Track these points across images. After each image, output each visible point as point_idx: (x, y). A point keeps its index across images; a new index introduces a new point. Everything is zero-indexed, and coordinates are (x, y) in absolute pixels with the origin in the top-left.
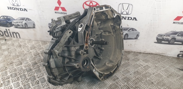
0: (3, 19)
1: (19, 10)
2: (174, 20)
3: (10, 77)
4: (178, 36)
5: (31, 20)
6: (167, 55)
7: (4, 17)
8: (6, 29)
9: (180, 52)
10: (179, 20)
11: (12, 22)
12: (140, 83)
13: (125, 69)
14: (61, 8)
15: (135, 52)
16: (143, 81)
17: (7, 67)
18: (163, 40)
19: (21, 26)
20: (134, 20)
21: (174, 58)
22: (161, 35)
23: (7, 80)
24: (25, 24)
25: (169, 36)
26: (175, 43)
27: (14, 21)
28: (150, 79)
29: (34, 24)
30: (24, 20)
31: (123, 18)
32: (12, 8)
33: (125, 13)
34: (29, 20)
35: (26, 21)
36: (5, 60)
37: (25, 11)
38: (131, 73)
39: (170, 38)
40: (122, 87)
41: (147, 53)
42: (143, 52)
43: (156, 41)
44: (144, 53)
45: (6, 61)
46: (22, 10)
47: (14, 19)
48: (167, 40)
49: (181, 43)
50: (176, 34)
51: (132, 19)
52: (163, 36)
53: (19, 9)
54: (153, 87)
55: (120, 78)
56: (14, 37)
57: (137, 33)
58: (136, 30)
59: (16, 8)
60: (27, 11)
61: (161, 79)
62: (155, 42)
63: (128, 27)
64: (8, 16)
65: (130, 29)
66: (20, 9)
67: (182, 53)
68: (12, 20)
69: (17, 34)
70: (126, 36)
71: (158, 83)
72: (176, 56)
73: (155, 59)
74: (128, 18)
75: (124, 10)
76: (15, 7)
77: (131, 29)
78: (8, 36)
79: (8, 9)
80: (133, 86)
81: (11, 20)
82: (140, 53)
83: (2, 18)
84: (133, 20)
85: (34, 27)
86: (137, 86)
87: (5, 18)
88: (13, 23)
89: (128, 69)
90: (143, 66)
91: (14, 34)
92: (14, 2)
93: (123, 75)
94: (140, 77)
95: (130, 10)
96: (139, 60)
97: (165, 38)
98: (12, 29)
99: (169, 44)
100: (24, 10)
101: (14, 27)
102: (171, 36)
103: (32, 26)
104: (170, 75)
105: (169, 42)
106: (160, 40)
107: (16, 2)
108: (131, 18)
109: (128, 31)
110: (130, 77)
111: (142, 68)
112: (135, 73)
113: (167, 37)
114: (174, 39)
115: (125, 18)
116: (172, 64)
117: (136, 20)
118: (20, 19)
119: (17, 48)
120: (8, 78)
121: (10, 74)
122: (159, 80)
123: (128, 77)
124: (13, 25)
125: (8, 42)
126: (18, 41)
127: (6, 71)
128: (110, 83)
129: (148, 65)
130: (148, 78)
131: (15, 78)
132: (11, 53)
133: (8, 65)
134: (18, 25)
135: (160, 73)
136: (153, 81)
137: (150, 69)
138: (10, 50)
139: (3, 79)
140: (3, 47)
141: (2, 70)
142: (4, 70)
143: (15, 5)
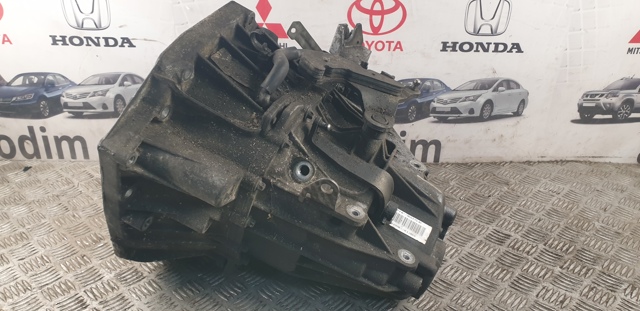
0: (24, 85)
1: (98, 45)
2: (631, 42)
3: (119, 284)
6: (607, 160)
7: (30, 80)
8: (31, 129)
11: (61, 95)
12: (583, 239)
13: (514, 208)
14: (269, 25)
15: (511, 162)
16: (587, 233)
17: (88, 253)
18: (598, 109)
19: (100, 110)
20: (514, 50)
21: (630, 165)
22: (592, 96)
23: (111, 295)
24: (118, 97)
25: (615, 95)
26: (633, 115)
27: (70, 91)
28: (603, 225)
30: (114, 83)
31: (480, 48)
32: (71, 39)
33: (486, 30)
34: (134, 82)
35: (122, 88)
36: (63, 232)
37: (126, 45)
38: (537, 216)
39: (616, 101)
40: (535, 255)
42: (537, 159)
43: (577, 116)
44: (539, 162)
45: (69, 235)
46: (111, 42)
47: (73, 84)
48: (610, 110)
50: (635, 88)
51: (508, 49)
52: (597, 98)
53: (102, 42)
54: (627, 243)
55: (512, 234)
56: (61, 156)
57: (520, 94)
58: (518, 86)
59: (87, 38)
60: (131, 45)
61: (635, 221)
62: (574, 121)
63: (496, 76)
64: (46, 74)
65: (501, 85)
66: (106, 39)
68: (64, 87)
69: (78, 145)
70: (488, 107)
72: (635, 161)
73: (584, 173)
74: (497, 45)
75: (483, 22)
76: (83, 34)
77: (505, 84)
78: (37, 154)
79: (55, 42)
80: (567, 250)
81: (57, 89)
82: (529, 163)
83: (19, 81)
84: (510, 51)
86: (578, 247)
87: (32, 84)
88: (64, 100)
89: (521, 208)
90: (562, 194)
91: (65, 145)
92: (83, 16)
93: (520, 226)
94: (572, 223)
95: (503, 20)
96: (538, 181)
97: (604, 104)
98: (59, 124)
99: (615, 120)
100: (123, 42)
101: (66, 114)
102: (621, 96)
105: (617, 116)
106: (588, 114)
107: (91, 16)
108: (505, 46)
109: (494, 91)
110: (541, 227)
111: (562, 198)
112: (549, 214)
113: (608, 100)
114: (629, 102)
115: (486, 46)
117: (520, 51)
118: (97, 79)
119: (91, 190)
120: (113, 289)
121: (112, 275)
122: (631, 224)
123: (534, 227)
124: (66, 105)
125: (42, 177)
126: (83, 170)
127: (89, 266)
128: (491, 253)
129: (573, 189)
130: (596, 223)
131: (141, 283)
132: (75, 209)
133: (85, 246)
134: (87, 106)
135: (622, 206)
136: (616, 228)
137: (585, 199)
138: (63, 199)
139: (93, 293)
140: (31, 194)
141: (72, 264)
142: (80, 264)
143: (85, 26)
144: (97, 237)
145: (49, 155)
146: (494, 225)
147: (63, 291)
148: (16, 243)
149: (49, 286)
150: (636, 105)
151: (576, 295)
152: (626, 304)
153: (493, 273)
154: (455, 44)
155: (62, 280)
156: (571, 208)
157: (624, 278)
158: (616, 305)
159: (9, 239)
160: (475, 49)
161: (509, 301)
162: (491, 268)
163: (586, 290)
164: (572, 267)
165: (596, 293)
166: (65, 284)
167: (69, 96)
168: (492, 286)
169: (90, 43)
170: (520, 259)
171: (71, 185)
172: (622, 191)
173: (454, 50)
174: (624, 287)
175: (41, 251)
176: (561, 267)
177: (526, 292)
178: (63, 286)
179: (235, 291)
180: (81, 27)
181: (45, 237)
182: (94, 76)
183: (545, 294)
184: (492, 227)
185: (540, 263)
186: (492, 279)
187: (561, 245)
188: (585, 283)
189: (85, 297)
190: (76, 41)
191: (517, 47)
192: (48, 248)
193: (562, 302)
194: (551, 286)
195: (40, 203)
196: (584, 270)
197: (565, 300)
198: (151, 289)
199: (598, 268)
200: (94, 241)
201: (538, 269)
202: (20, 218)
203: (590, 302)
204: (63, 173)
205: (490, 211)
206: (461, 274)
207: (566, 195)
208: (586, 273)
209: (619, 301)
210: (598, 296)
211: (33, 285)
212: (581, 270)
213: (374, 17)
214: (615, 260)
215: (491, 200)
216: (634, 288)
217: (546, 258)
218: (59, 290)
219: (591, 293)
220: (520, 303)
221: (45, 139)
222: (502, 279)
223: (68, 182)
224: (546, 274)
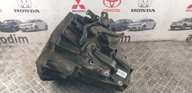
0: (7, 23)
1: (29, 12)
2: (187, 8)
3: (42, 85)
4: (189, 22)
5: (43, 22)
6: (178, 40)
7: (9, 22)
8: (11, 35)
9: (189, 36)
10: (191, 8)
11: (19, 26)
12: (168, 68)
13: (150, 58)
14: (80, 5)
15: (150, 41)
16: (170, 66)
17: (32, 76)
18: (176, 27)
19: (31, 30)
20: (153, 11)
21: (184, 41)
23: (40, 89)
24: (36, 26)
25: (181, 23)
26: (186, 28)
27: (21, 25)
28: (174, 63)
29: (46, 26)
30: (34, 22)
31: (143, 11)
32: (20, 10)
33: (145, 6)
34: (40, 22)
35: (37, 24)
36: (24, 68)
37: (37, 12)
38: (157, 60)
39: (181, 25)
40: (155, 74)
41: (161, 41)
42: (158, 40)
43: (170, 29)
45: (26, 70)
46: (33, 11)
47: (22, 23)
48: (180, 27)
49: (190, 28)
50: (187, 21)
52: (176, 24)
53: (30, 11)
54: (180, 69)
55: (149, 66)
56: (20, 42)
57: (154, 23)
58: (153, 21)
59: (25, 10)
60: (39, 12)
61: (183, 62)
62: (169, 30)
63: (147, 18)
64: (14, 20)
65: (148, 21)
66: (31, 10)
67: (190, 36)
68: (19, 24)
69: (25, 39)
70: (144, 27)
71: (182, 65)
72: (186, 40)
73: (171, 45)
74: (148, 10)
75: (144, 3)
76: (24, 9)
77: (149, 20)
78: (13, 42)
79: (15, 11)
80: (164, 72)
81: (17, 24)
82: (155, 41)
83: (6, 22)
84: (152, 11)
85: (46, 29)
86: (167, 71)
87: (10, 23)
88: (20, 27)
89: (152, 58)
91: (21, 39)
92: (23, 4)
93: (152, 64)
94: (166, 62)
96: (158, 48)
97: (178, 25)
98: (19, 34)
99: (181, 30)
100: (36, 11)
101: (21, 31)
102: (183, 23)
103: (44, 28)
104: (189, 57)
105: (181, 28)
106: (173, 28)
107: (26, 4)
108: (150, 10)
109: (146, 22)
110: (158, 64)
111: (164, 54)
112: (160, 60)
113: (179, 24)
114: (185, 25)
115: (144, 10)
116: (185, 47)
118: (29, 21)
119: (30, 54)
120: (40, 87)
121: (40, 83)
122: (182, 62)
123: (155, 64)
124: (20, 29)
125: (15, 49)
126: (27, 46)
127: (33, 80)
128: (143, 73)
129: (167, 51)
130: (173, 63)
131: (48, 85)
132: (27, 61)
133: (31, 73)
134: (27, 29)
135: (180, 56)
136: (178, 64)
137: (170, 54)
138: (23, 57)
139: (35, 88)
140: (13, 56)
141: (28, 79)
142: (30, 79)
143: (24, 7)
144: (34, 70)
145: (17, 42)
146: (144, 63)
147: (27, 88)
148: (12, 73)
149: (23, 87)
150: (187, 25)
151: (165, 87)
152: (178, 89)
153: (144, 80)
154: (135, 10)
155: (26, 84)
156: (166, 58)
157: (178, 81)
158: (175, 89)
159: (10, 72)
160: (141, 11)
161: (147, 89)
162: (143, 78)
163: (168, 85)
164: (165, 78)
165: (170, 86)
166: (27, 86)
167: (21, 26)
168: (143, 84)
169: (26, 11)
170: (151, 75)
171: (24, 52)
172: (181, 51)
173: (135, 11)
174: (178, 84)
175: (19, 75)
176: (162, 78)
177: (152, 86)
178: (27, 87)
179: (74, 87)
180: (23, 7)
181: (20, 70)
182: (28, 20)
183: (157, 86)
184: (144, 64)
185: (156, 76)
186: (143, 82)
187: (162, 70)
188: (168, 83)
189: (33, 90)
190: (22, 11)
191: (154, 10)
192: (21, 74)
193: (161, 89)
194: (159, 84)
195: (16, 59)
196: (168, 78)
197: (162, 88)
198: (51, 87)
199: (172, 78)
200: (34, 72)
201: (156, 78)
202: (11, 64)
203: (169, 89)
204: (22, 48)
205: (143, 59)
206: (135, 80)
207: (165, 53)
208: (168, 79)
209: (176, 88)
210: (171, 87)
211: (19, 86)
212: (167, 78)
213: (111, 2)
214: (176, 75)
215: (144, 55)
216: (180, 84)
217: (158, 74)
218: (26, 88)
219: (169, 86)
220: (150, 89)
221: (15, 38)
222: (146, 81)
223: (24, 51)
224: (158, 80)
